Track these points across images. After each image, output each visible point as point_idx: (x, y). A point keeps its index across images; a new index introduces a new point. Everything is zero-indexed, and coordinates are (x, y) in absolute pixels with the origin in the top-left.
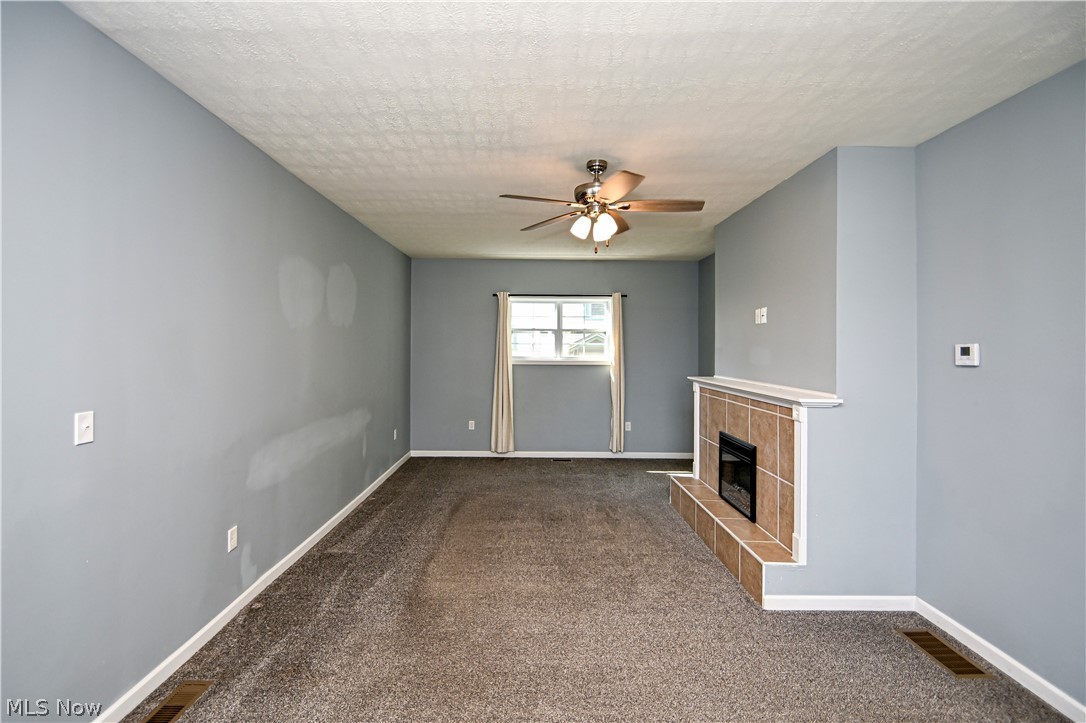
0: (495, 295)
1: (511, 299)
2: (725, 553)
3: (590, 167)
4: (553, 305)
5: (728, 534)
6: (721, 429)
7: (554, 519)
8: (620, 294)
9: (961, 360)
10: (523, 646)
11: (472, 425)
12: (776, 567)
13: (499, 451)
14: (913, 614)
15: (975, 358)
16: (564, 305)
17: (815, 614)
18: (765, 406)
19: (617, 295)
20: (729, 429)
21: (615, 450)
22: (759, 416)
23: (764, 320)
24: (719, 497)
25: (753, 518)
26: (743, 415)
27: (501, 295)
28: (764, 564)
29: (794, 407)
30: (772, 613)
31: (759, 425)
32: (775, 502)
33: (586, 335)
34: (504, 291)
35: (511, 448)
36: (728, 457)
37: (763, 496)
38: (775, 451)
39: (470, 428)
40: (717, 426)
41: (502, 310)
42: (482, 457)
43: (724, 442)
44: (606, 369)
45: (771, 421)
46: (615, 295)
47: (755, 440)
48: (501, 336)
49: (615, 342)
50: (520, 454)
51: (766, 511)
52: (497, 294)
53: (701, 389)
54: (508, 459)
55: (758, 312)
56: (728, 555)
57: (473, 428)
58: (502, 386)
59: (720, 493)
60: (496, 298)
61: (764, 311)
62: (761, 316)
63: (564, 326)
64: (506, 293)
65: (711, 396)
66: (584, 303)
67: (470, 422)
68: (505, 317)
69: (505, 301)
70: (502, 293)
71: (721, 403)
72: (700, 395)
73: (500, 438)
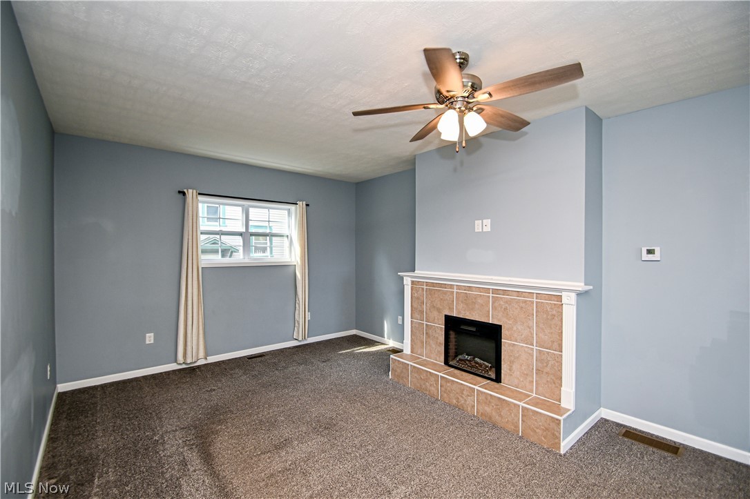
0: (184, 194)
1: (200, 198)
2: (494, 413)
4: (240, 208)
5: (497, 397)
6: (446, 313)
8: (304, 203)
11: (150, 338)
12: (567, 418)
13: (189, 361)
16: (251, 210)
18: (515, 293)
19: (302, 204)
20: (459, 313)
21: (300, 339)
22: (506, 303)
23: (487, 229)
24: (447, 367)
25: (498, 379)
26: (480, 301)
27: (190, 193)
28: (561, 419)
29: (564, 294)
31: (505, 309)
32: (529, 366)
34: (193, 189)
35: (202, 354)
37: (512, 362)
38: (530, 327)
39: (147, 342)
40: (439, 310)
41: (190, 209)
42: (165, 372)
43: (452, 324)
44: (292, 268)
45: (523, 305)
46: (300, 203)
47: (499, 320)
48: (190, 237)
49: (301, 246)
50: (212, 359)
51: (517, 373)
52: (185, 191)
53: (413, 282)
54: (199, 367)
55: (478, 223)
56: (500, 415)
57: (152, 342)
58: (192, 290)
59: (446, 363)
60: (181, 195)
61: (487, 222)
62: (484, 225)
63: (252, 230)
64: (195, 191)
65: (425, 287)
66: (269, 208)
67: (147, 335)
68: (195, 218)
69: (195, 199)
70: (190, 191)
71: (445, 293)
72: (412, 287)
73: (189, 348)
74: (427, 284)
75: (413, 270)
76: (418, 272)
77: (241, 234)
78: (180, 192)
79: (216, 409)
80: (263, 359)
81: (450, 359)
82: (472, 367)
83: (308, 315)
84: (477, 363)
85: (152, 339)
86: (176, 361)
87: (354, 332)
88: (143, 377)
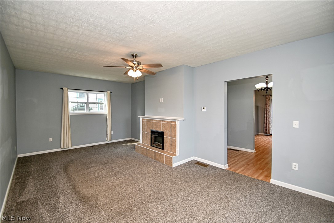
0: (63, 89)
1: (69, 90)
2: (159, 158)
3: (133, 56)
4: (85, 94)
5: (160, 153)
6: (151, 129)
7: (107, 163)
8: (110, 91)
9: (203, 110)
10: (131, 195)
11: (51, 140)
12: (175, 157)
13: (65, 148)
14: (194, 160)
15: (205, 110)
16: (89, 94)
17: (181, 165)
18: (166, 121)
20: (154, 129)
21: (108, 140)
22: (165, 124)
23: (163, 101)
25: (163, 149)
26: (159, 124)
27: (65, 89)
28: (173, 157)
29: (177, 121)
30: (175, 167)
31: (165, 127)
32: (170, 143)
33: (78, 104)
35: (70, 145)
36: (153, 136)
37: (166, 143)
38: (170, 132)
39: (50, 141)
40: (149, 128)
41: (65, 94)
42: (57, 152)
43: (153, 132)
44: (105, 115)
45: (168, 125)
46: (108, 92)
47: (163, 130)
48: (65, 104)
49: (108, 107)
50: (74, 147)
51: (167, 146)
52: (63, 88)
53: (143, 119)
54: (69, 150)
55: (160, 99)
56: (160, 159)
57: (52, 141)
58: (66, 123)
59: (151, 145)
60: (62, 89)
61: (163, 99)
62: (162, 100)
63: (89, 101)
64: (67, 88)
65: (146, 121)
66: (96, 94)
67: (50, 138)
68: (67, 97)
69: (67, 91)
70: (65, 88)
71: (151, 122)
72: (142, 121)
73: (65, 143)
74: (147, 120)
75: (144, 115)
76: (146, 116)
77: (85, 103)
78: (61, 88)
79: (72, 160)
80: (93, 147)
81: (152, 144)
82: (157, 146)
83: (112, 133)
84: (158, 144)
85: (52, 140)
86: (60, 148)
87: (130, 139)
88: (48, 153)
